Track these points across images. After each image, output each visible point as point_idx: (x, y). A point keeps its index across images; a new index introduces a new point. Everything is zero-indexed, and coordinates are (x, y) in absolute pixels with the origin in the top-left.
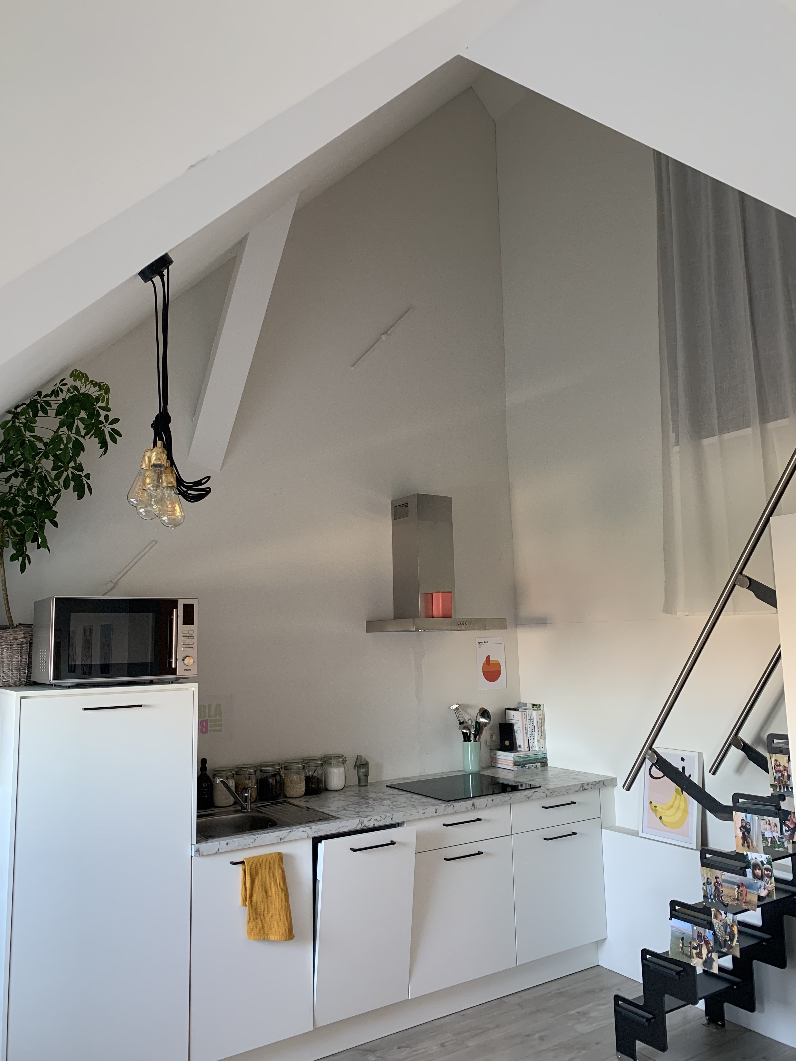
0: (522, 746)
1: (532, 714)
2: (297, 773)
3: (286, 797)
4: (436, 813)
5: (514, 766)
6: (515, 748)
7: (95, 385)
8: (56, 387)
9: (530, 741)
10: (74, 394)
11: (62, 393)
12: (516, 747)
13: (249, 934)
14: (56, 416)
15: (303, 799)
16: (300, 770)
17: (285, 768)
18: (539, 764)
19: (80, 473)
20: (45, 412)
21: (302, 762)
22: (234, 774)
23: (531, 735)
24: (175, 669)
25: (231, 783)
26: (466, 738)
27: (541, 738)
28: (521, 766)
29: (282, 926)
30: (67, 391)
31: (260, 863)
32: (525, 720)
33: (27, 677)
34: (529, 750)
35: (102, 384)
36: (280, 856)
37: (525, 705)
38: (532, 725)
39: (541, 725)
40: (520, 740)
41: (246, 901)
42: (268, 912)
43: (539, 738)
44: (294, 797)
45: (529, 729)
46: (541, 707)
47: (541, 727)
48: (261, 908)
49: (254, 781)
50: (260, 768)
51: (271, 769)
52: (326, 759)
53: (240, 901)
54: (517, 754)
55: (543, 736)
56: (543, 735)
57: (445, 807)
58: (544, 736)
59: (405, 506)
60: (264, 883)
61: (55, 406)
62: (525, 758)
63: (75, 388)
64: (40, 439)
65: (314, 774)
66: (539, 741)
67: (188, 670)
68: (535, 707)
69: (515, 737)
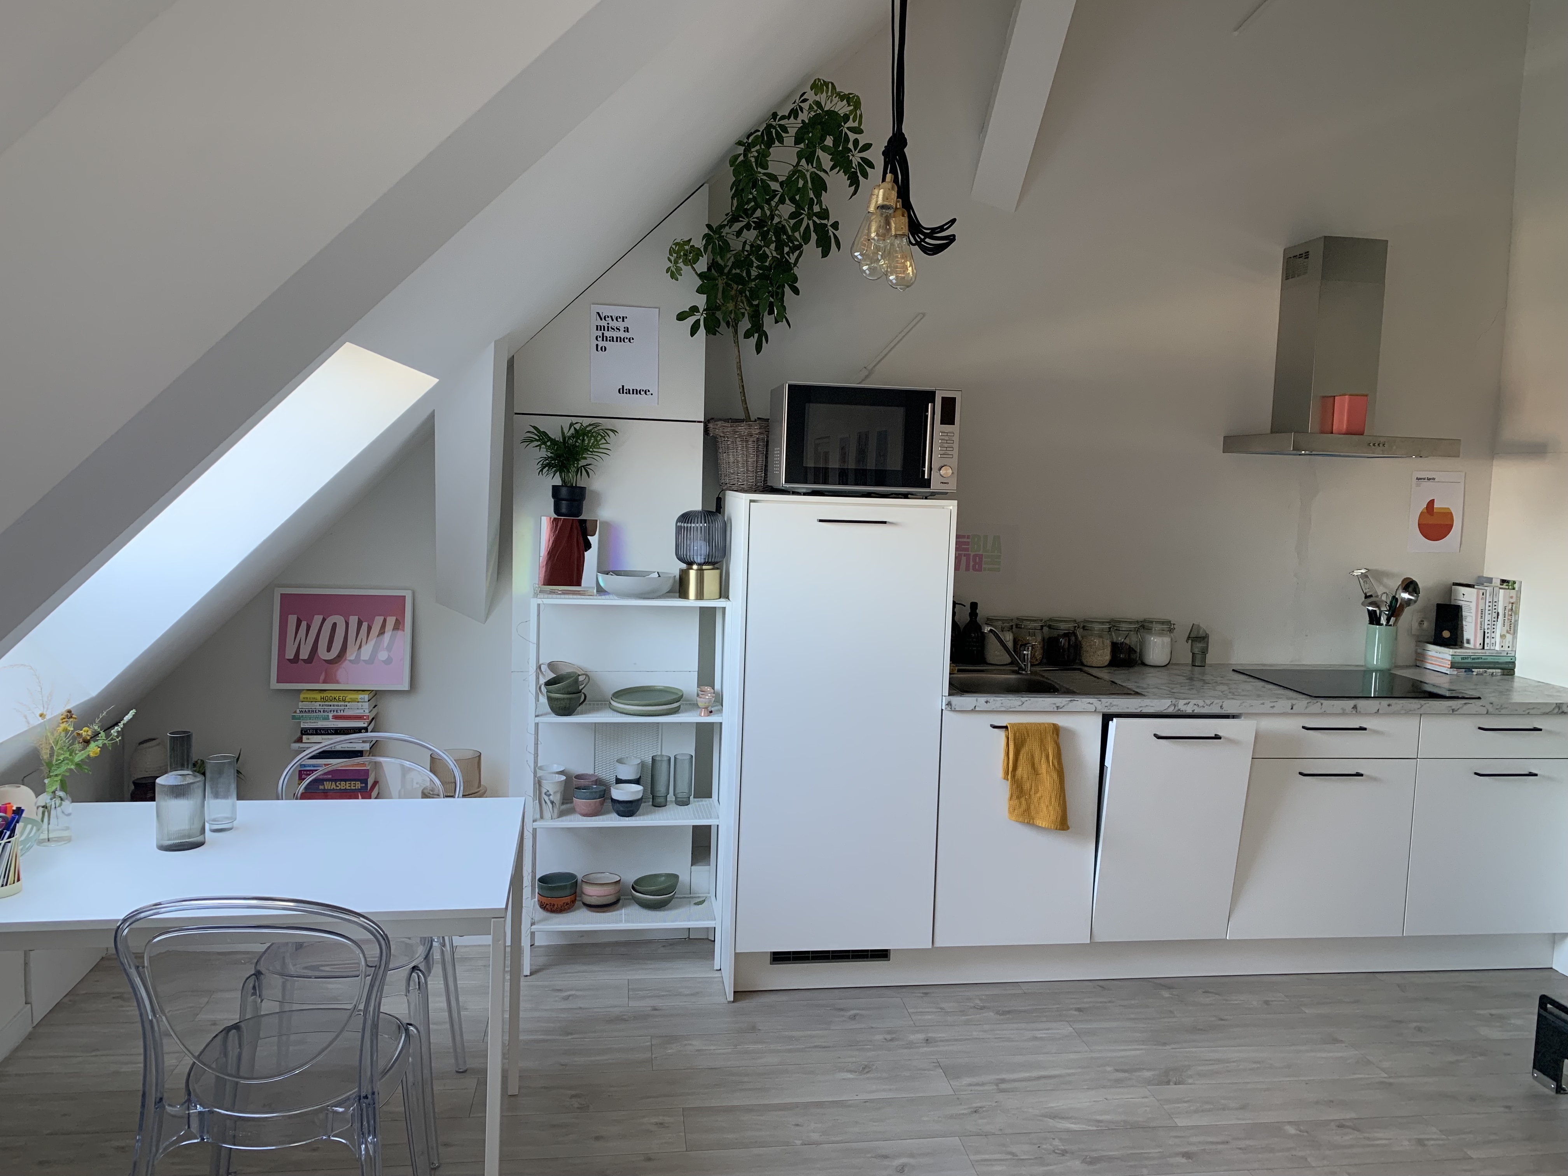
0: (1472, 642)
1: (1496, 595)
2: (1100, 637)
3: (1082, 664)
4: (1292, 709)
5: (1451, 668)
6: (1459, 643)
7: (842, 97)
8: (796, 104)
9: (1486, 635)
10: (818, 112)
11: (802, 112)
12: (1462, 642)
13: (1010, 812)
14: (795, 145)
15: (1105, 670)
16: (1104, 633)
17: (1084, 627)
18: (1499, 671)
19: (825, 222)
20: (781, 141)
21: (1108, 622)
22: (1012, 625)
23: (1489, 626)
24: (929, 480)
25: (1008, 638)
26: (1374, 619)
27: (1508, 632)
28: (1464, 670)
29: (1052, 812)
30: (809, 109)
31: (1027, 732)
32: (1481, 602)
33: (764, 481)
34: (1483, 648)
35: (851, 96)
36: (1056, 729)
37: (1490, 580)
38: (1494, 611)
39: (1510, 613)
40: (1470, 630)
41: (1008, 774)
42: (1036, 792)
43: (1504, 632)
44: (1094, 665)
45: (1487, 617)
46: (1516, 586)
47: (1511, 615)
48: (1027, 786)
49: (1039, 638)
50: (1049, 624)
51: (1063, 626)
52: (1146, 624)
53: (1000, 773)
54: (1459, 651)
55: (1512, 630)
56: (1512, 628)
57: (1308, 703)
58: (1514, 630)
59: (1304, 257)
60: (1033, 757)
61: (792, 132)
62: (1473, 659)
63: (818, 104)
64: (774, 178)
65: (1125, 641)
66: (1503, 636)
67: (945, 483)
68: (1505, 584)
69: (1463, 627)
